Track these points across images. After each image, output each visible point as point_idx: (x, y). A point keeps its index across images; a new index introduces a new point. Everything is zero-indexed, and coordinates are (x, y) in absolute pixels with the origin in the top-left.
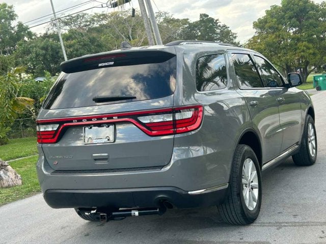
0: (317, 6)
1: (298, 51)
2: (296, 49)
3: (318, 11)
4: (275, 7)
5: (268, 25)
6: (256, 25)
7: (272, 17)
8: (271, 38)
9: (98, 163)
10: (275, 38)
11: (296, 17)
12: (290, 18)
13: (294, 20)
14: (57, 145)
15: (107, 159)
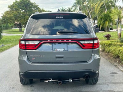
0: (33, 4)
1: (25, 19)
2: (24, 18)
3: (33, 5)
4: (17, 1)
5: (14, 7)
6: (9, 7)
7: (16, 4)
8: (15, 13)
9: (58, 59)
10: (17, 13)
11: (25, 6)
12: (23, 6)
13: (24, 7)
14: (37, 51)
15: (63, 58)
